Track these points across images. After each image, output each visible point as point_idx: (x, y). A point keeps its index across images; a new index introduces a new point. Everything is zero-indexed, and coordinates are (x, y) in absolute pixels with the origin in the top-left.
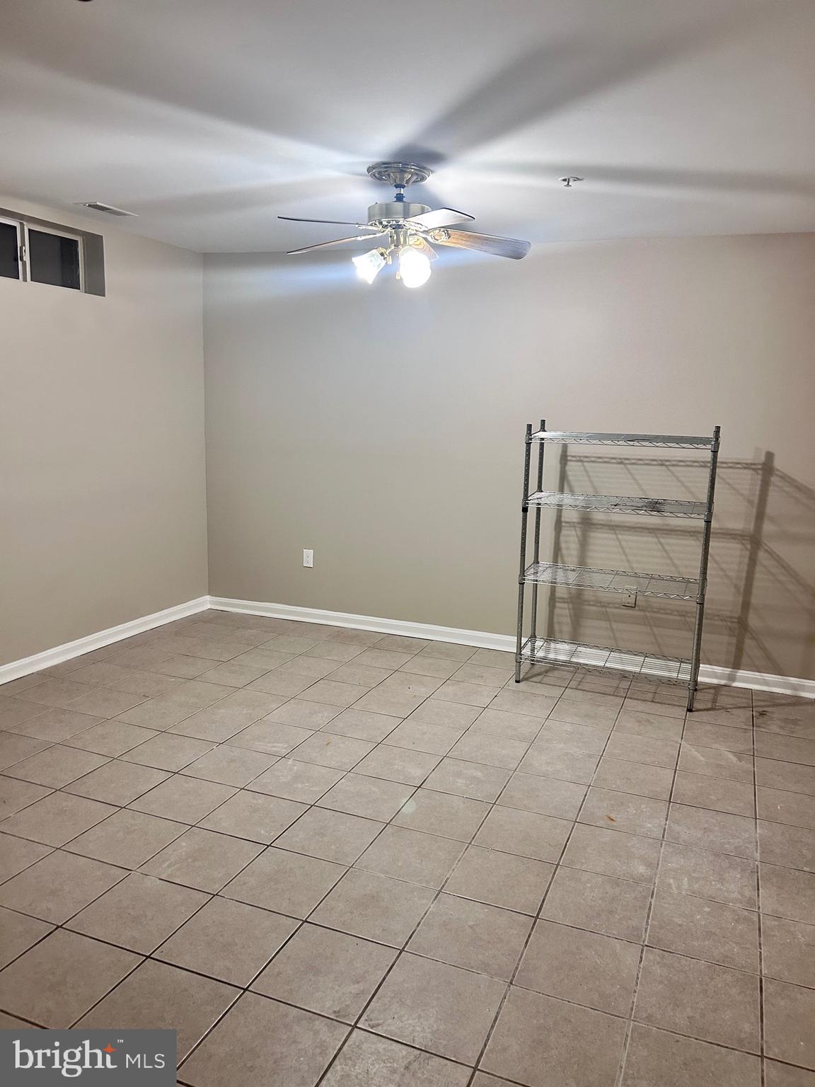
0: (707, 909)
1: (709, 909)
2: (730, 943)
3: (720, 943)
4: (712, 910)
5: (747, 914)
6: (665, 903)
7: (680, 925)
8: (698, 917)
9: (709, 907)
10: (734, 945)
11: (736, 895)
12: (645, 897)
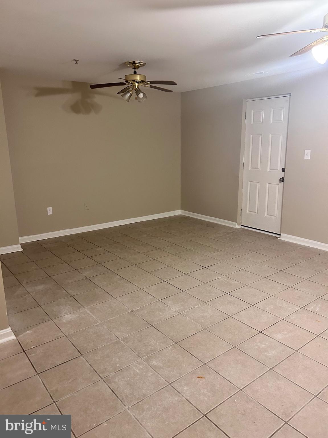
0: (118, 365)
1: (117, 365)
2: (99, 359)
3: (102, 356)
4: (117, 366)
5: (106, 374)
6: (131, 356)
7: (118, 352)
8: (117, 360)
9: (118, 366)
10: (98, 359)
11: (116, 380)
12: (139, 353)
